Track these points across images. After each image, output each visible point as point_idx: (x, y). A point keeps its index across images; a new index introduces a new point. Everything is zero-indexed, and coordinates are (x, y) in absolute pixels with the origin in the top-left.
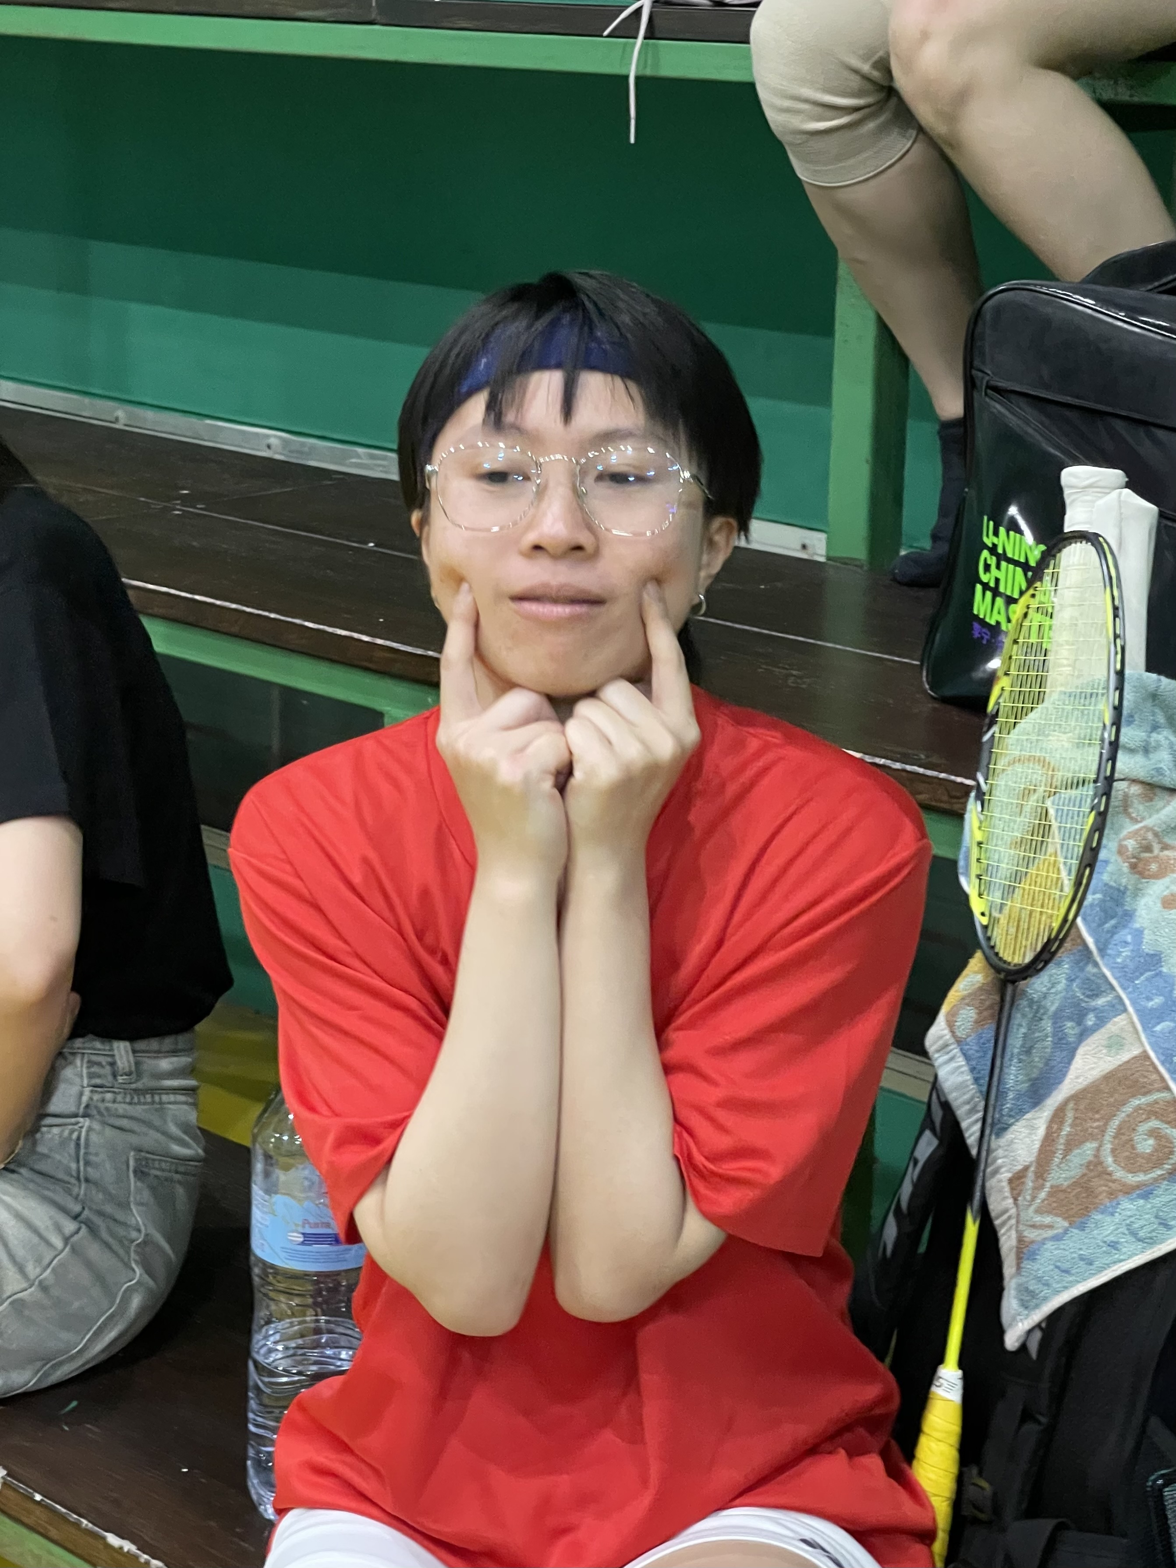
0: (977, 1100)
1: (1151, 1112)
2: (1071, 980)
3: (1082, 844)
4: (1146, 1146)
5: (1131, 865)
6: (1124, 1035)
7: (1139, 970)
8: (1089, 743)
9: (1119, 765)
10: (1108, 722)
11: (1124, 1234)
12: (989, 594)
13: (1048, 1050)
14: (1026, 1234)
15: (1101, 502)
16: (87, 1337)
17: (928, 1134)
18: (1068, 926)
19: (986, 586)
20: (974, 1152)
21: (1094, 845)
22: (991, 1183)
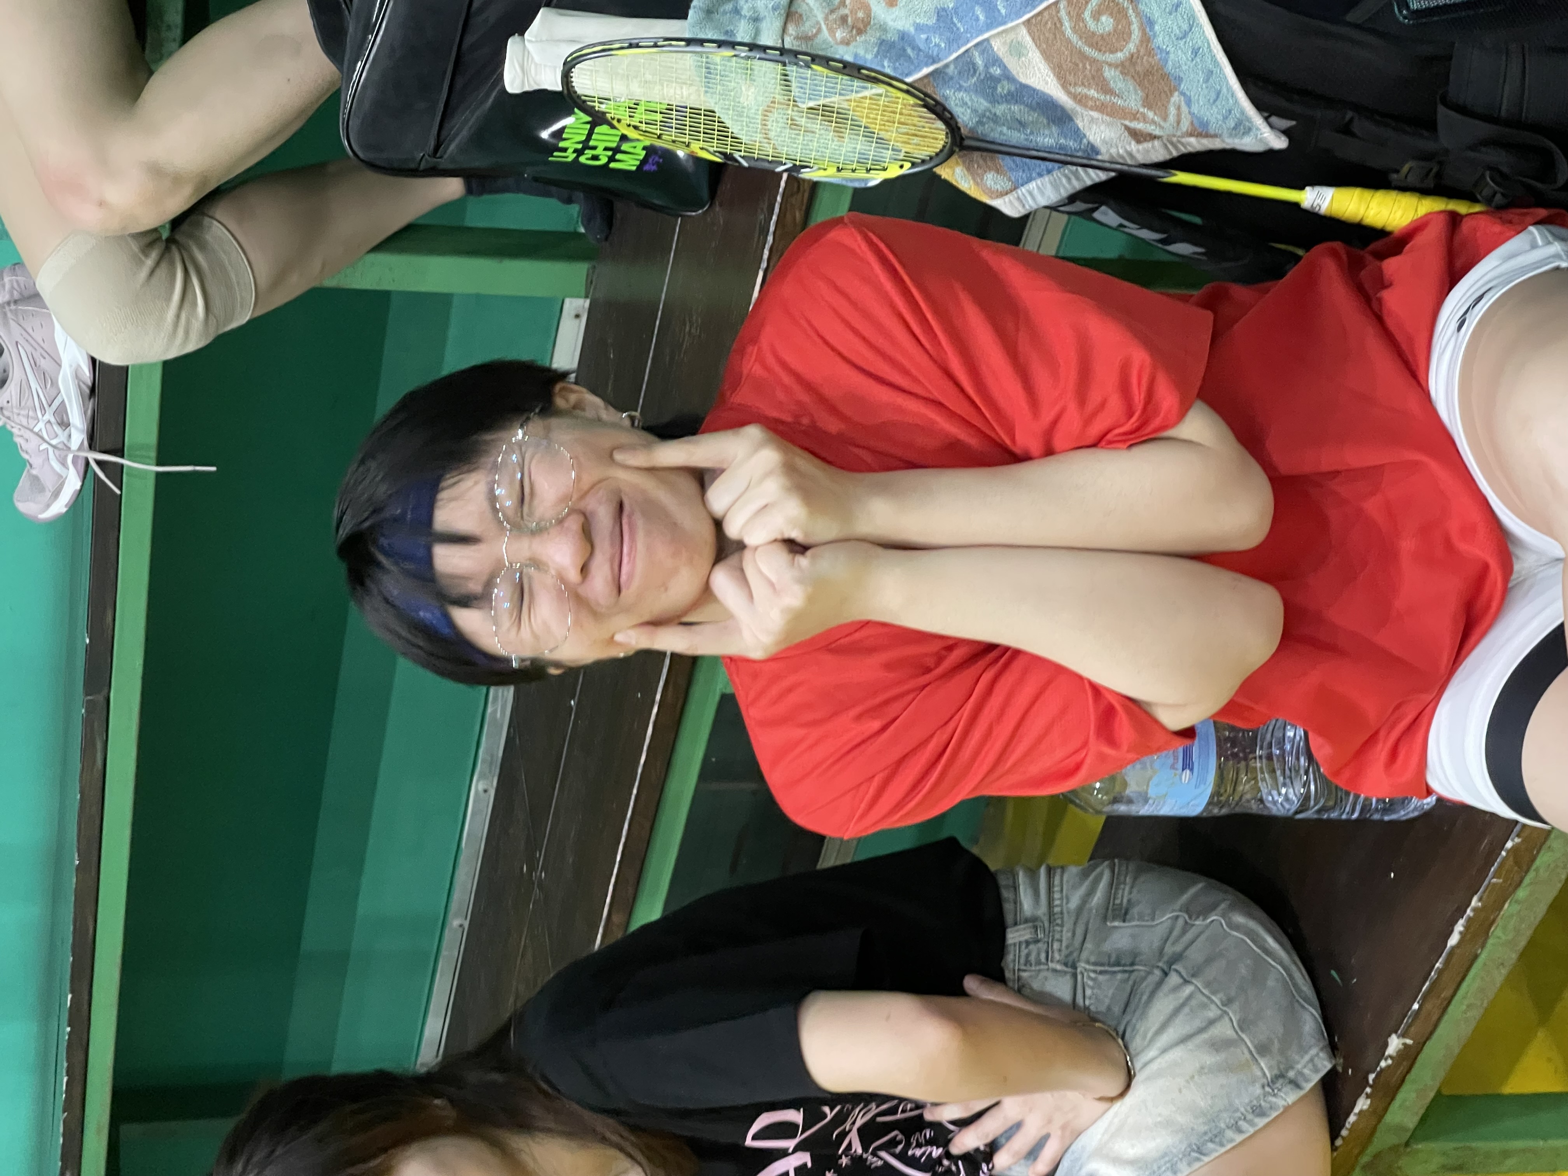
0: (1066, 171)
1: (1078, 18)
2: (960, 88)
3: (840, 77)
4: (1107, 23)
5: (858, 34)
6: (1008, 41)
7: (951, 27)
8: (751, 69)
9: (769, 43)
10: (732, 53)
11: (1185, 42)
12: (619, 156)
13: (1022, 107)
14: (1185, 130)
15: (537, 59)
16: (1273, 963)
17: (1097, 215)
18: (912, 90)
19: (612, 159)
20: (1113, 174)
21: (841, 65)
22: (1141, 159)
